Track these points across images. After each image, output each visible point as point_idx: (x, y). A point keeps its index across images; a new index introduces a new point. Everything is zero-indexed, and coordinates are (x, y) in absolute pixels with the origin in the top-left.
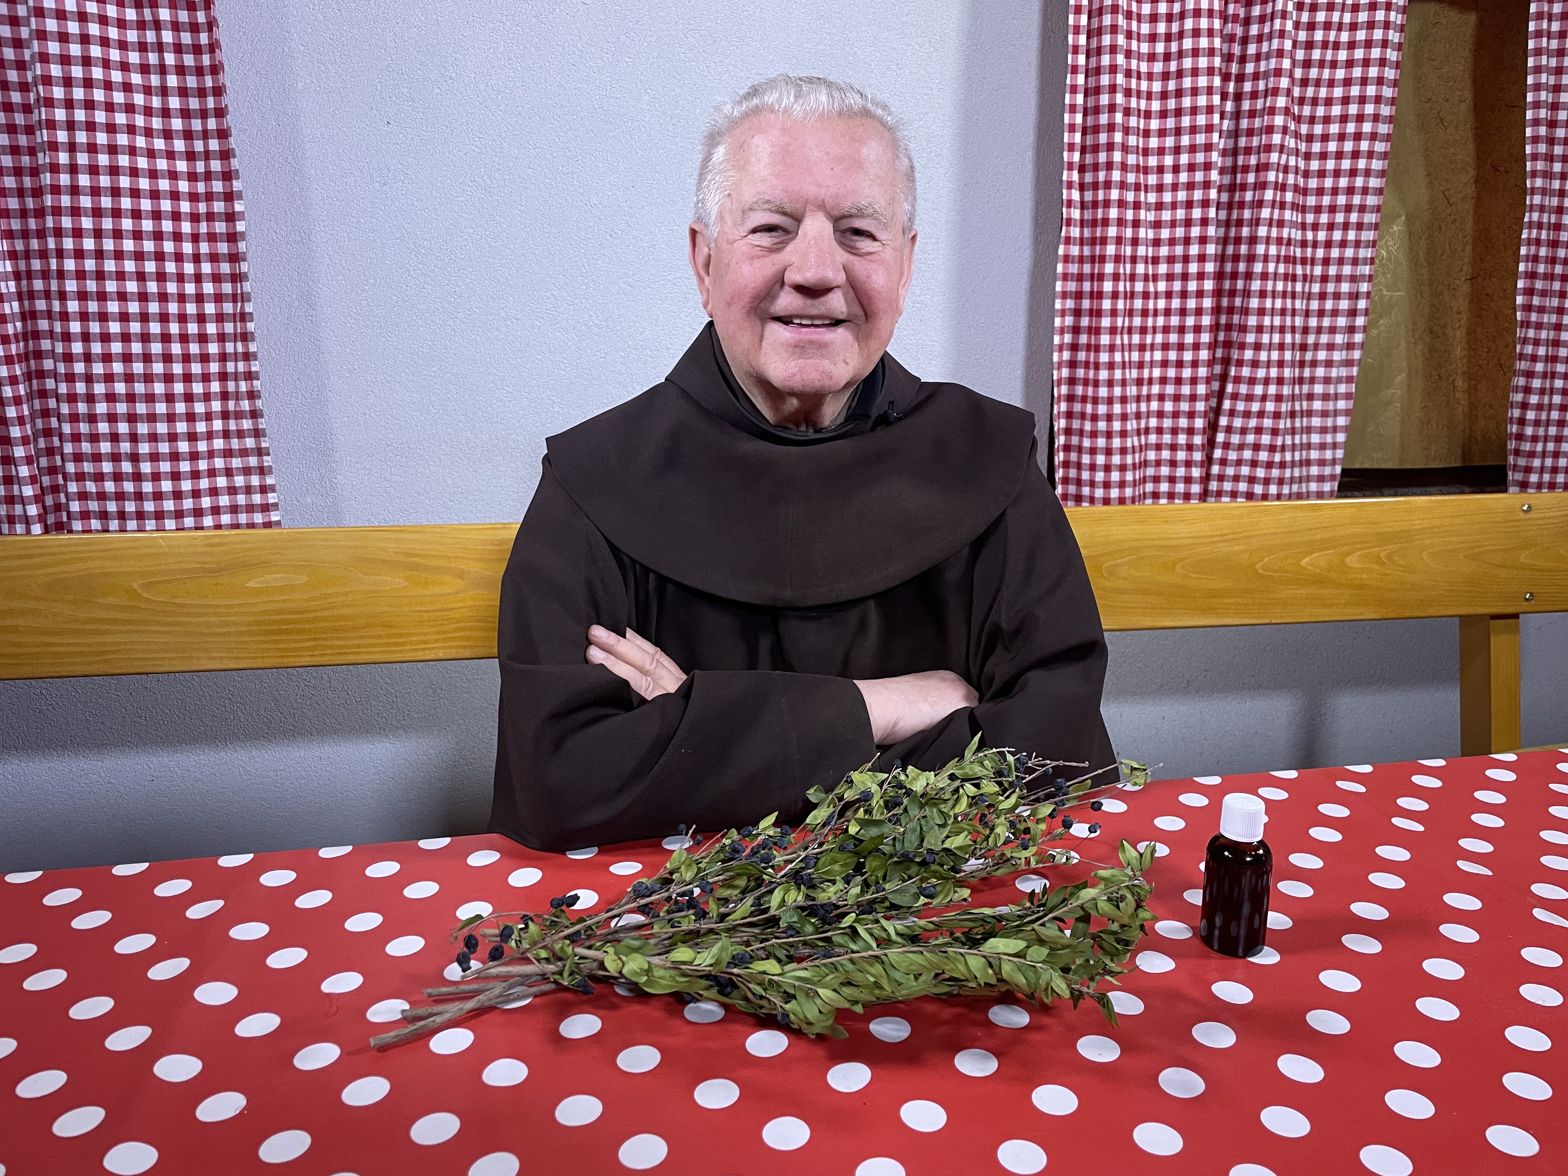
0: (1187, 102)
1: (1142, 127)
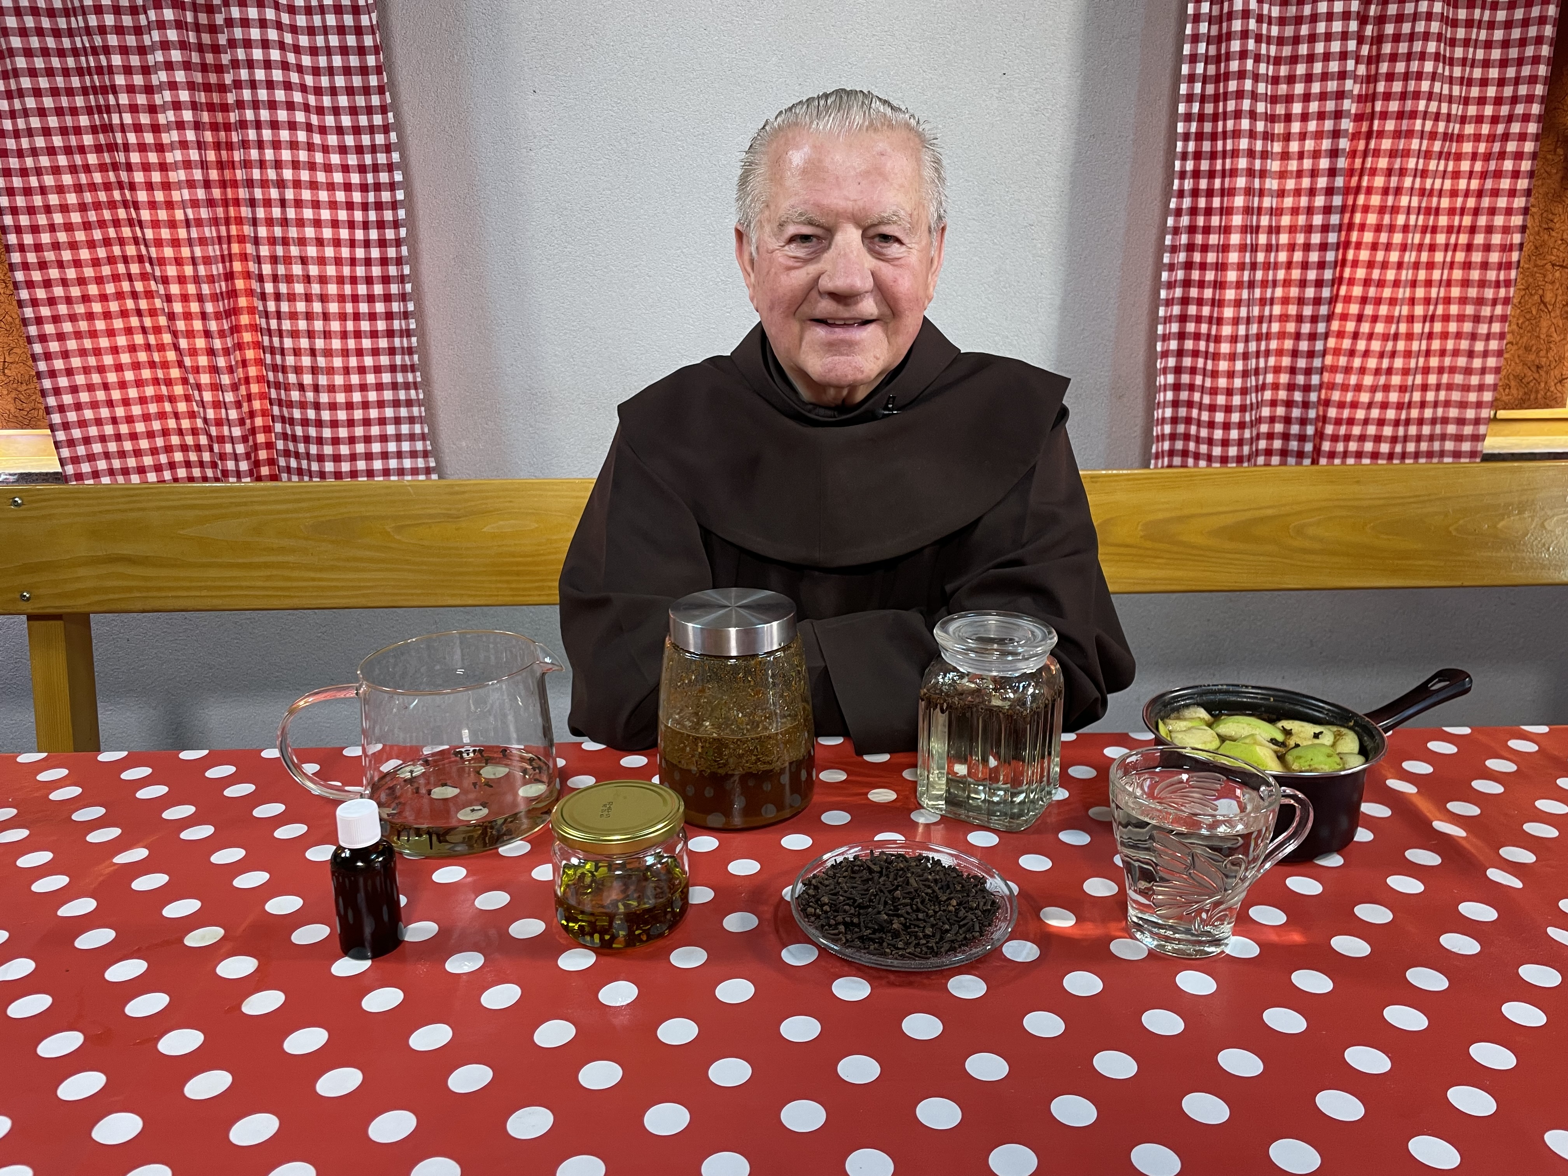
0: (1320, 48)
1: (1270, 74)
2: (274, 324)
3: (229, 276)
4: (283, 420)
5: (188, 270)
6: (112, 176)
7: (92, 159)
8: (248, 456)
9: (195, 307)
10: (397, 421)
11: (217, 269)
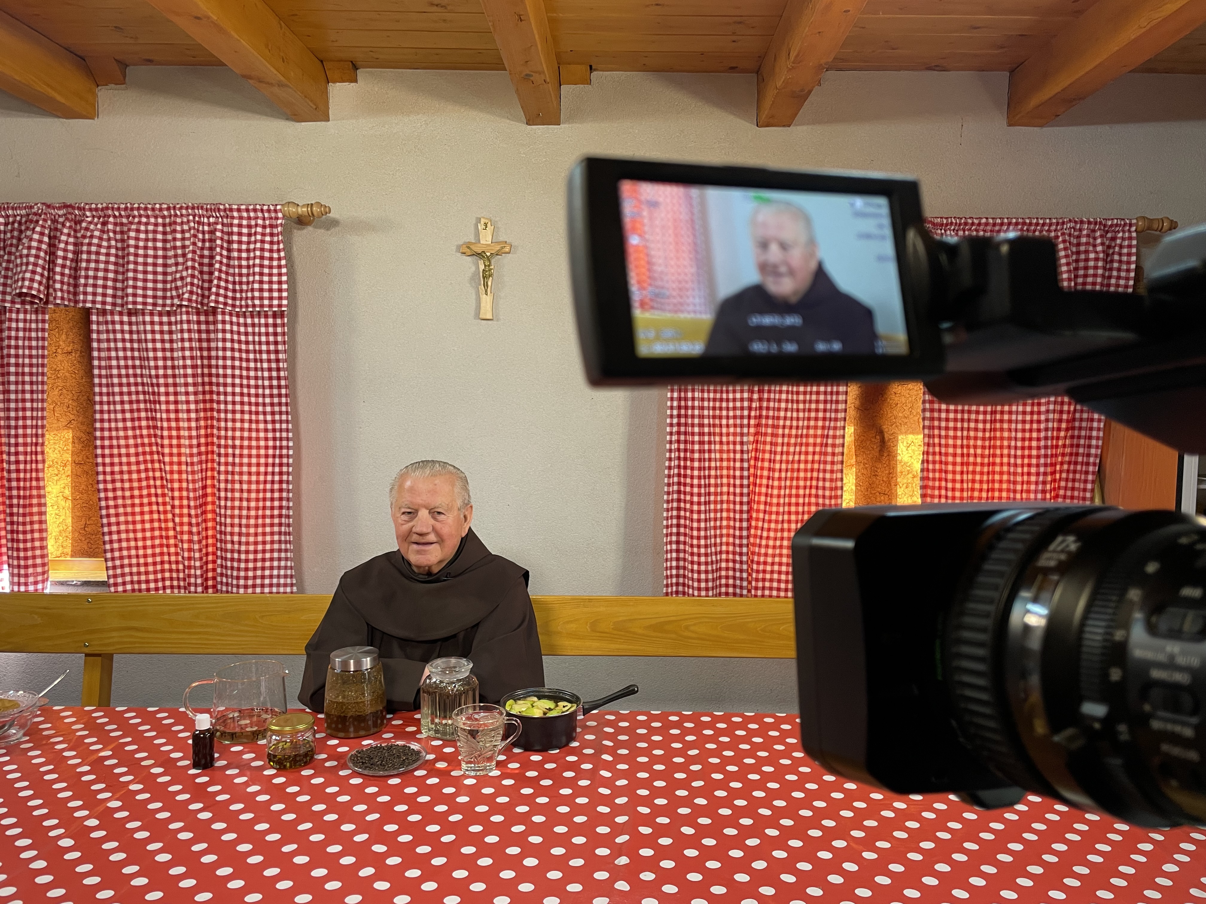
2: (223, 511)
3: (204, 487)
4: (222, 558)
5: (184, 485)
6: (153, 440)
7: (145, 432)
8: (202, 576)
9: (185, 502)
10: (279, 559)
11: (199, 485)
